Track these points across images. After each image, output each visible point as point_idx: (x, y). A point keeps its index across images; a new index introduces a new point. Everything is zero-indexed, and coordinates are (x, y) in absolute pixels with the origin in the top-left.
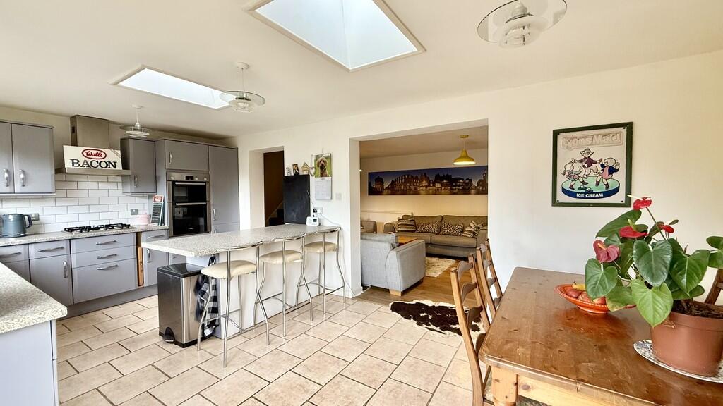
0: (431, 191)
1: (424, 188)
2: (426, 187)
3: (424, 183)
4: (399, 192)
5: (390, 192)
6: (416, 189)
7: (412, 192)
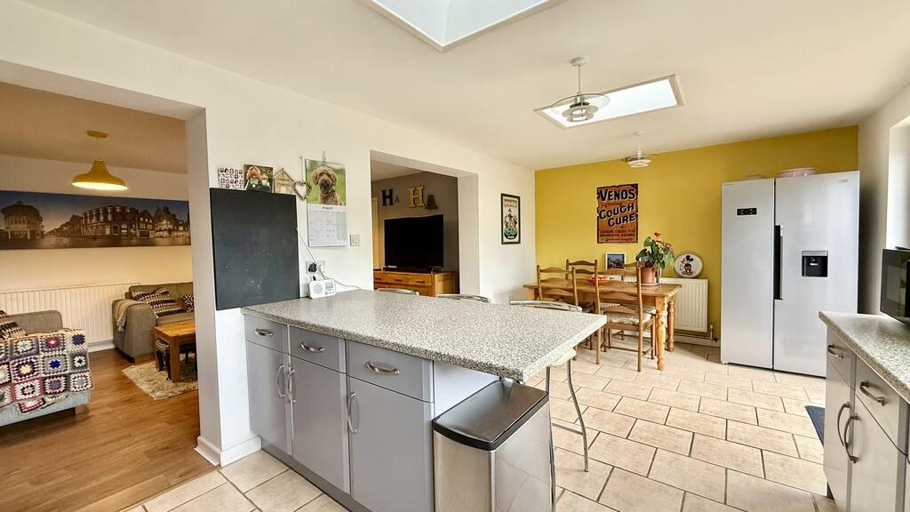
0: (180, 240)
1: (166, 233)
2: (170, 231)
3: (165, 224)
4: (98, 241)
5: (66, 241)
6: (145, 235)
7: (134, 241)
